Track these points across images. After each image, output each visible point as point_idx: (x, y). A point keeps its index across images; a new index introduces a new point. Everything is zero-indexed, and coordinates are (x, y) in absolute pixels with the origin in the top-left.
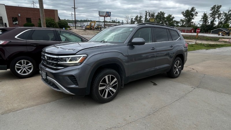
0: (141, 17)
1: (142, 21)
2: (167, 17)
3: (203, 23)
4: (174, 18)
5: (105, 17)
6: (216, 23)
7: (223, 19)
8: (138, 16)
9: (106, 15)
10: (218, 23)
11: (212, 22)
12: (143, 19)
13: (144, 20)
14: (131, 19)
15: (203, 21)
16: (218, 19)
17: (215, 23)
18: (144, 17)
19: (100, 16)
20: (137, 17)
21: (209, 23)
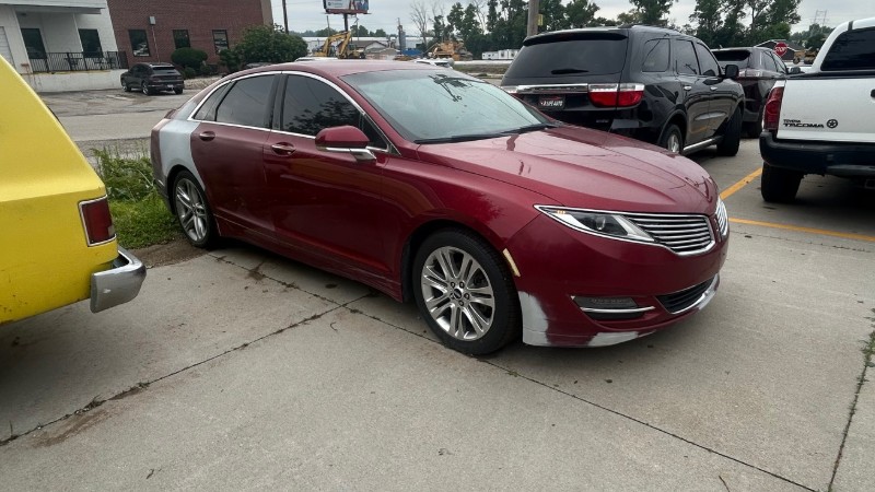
0: (471, 10)
1: (477, 23)
2: (569, 5)
3: (702, 23)
4: (596, 9)
5: (345, 14)
6: (746, 22)
7: (768, 7)
8: (459, 5)
9: (352, 8)
10: (751, 22)
11: (732, 20)
12: (482, 19)
13: (486, 20)
14: (436, 18)
15: (701, 16)
16: (750, 9)
17: (740, 20)
18: (485, 10)
19: (328, 11)
20: (456, 10)
21: (720, 23)
